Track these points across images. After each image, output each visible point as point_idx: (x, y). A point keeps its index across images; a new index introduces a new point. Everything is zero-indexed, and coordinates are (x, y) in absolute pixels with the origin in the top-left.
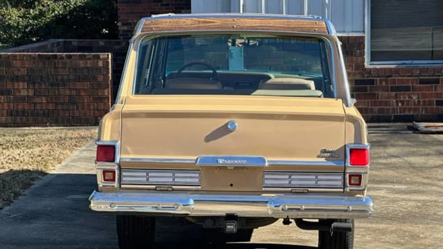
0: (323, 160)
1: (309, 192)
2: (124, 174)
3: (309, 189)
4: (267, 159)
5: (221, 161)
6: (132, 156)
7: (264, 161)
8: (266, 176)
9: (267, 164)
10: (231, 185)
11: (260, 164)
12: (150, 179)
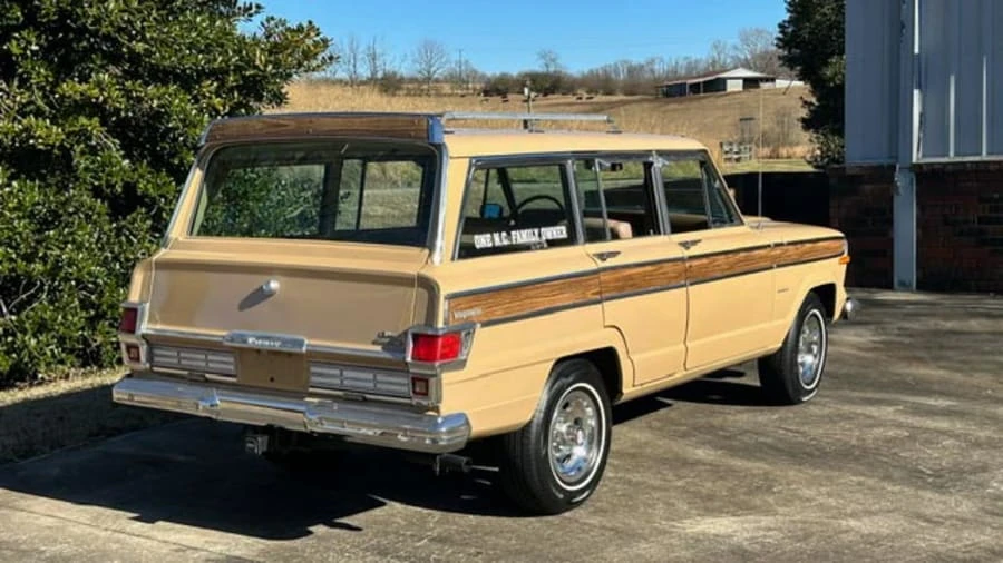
0: (379, 348)
1: (365, 400)
2: (157, 352)
3: (368, 396)
4: (306, 342)
5: (250, 340)
6: (159, 327)
7: (301, 344)
8: (313, 369)
9: (304, 349)
10: (272, 380)
11: (296, 350)
12: (183, 362)
